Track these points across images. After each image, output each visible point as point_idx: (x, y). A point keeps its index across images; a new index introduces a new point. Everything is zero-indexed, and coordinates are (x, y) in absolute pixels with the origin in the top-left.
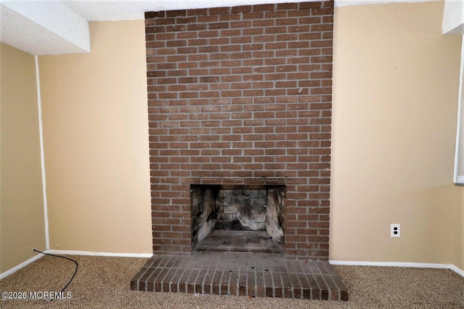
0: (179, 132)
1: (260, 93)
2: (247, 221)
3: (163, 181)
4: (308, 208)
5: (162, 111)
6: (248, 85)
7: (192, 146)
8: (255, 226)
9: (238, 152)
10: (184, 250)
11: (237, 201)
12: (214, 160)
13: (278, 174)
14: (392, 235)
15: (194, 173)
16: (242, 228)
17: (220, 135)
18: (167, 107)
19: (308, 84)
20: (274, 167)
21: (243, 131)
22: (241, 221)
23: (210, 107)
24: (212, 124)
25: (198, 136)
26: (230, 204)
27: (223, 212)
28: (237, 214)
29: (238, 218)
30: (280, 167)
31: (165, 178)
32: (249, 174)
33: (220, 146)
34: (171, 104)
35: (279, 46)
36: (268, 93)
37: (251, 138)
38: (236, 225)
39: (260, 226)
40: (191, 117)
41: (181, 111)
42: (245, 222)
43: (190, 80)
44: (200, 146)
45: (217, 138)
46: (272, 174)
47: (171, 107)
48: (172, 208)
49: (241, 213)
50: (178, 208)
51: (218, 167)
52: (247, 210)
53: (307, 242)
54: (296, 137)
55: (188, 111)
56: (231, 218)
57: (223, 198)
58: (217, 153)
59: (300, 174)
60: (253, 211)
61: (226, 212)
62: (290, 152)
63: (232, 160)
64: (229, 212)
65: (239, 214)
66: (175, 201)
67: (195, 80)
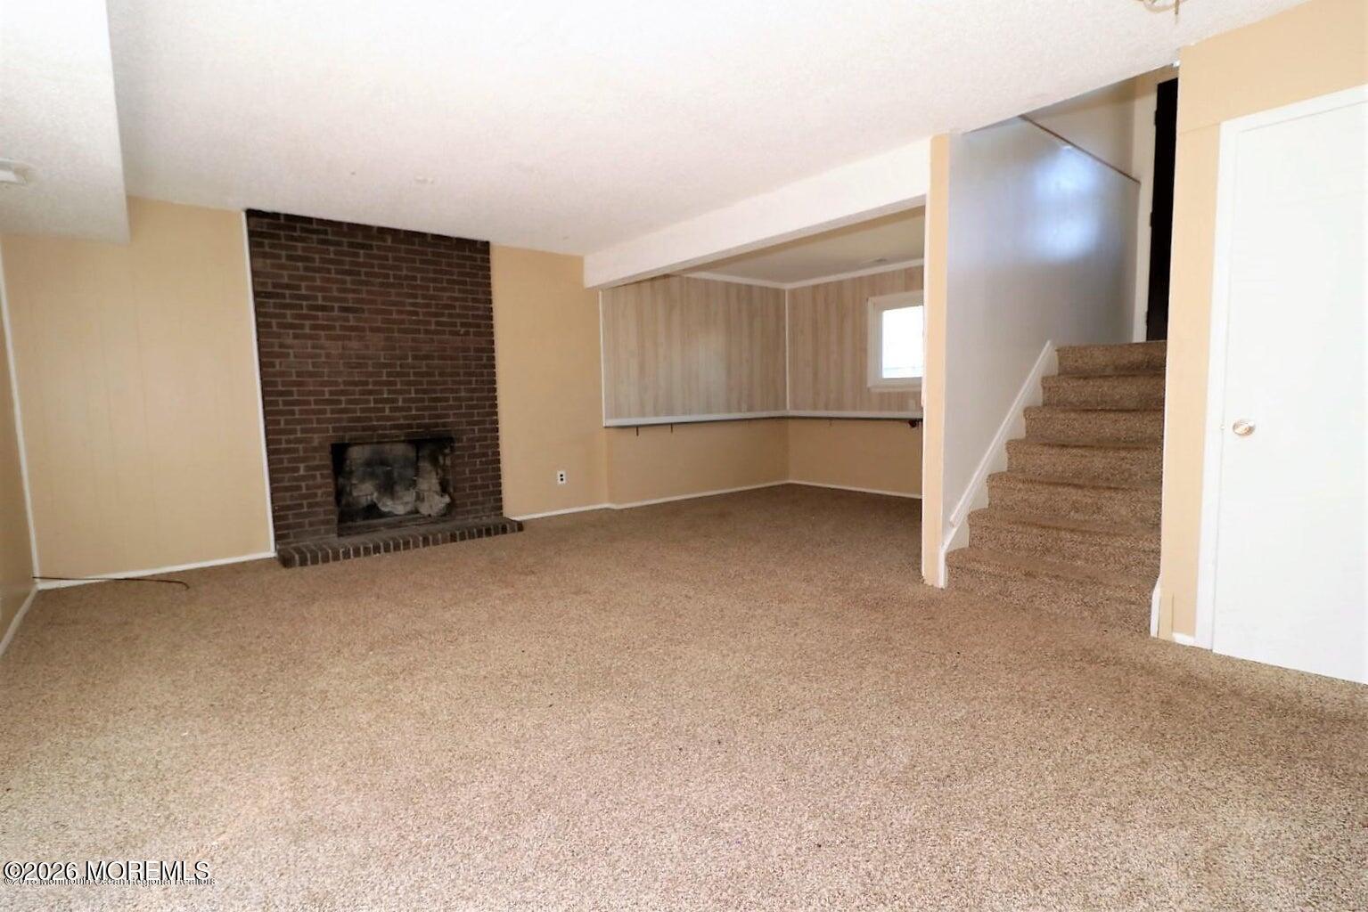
0: (311, 375)
1: (418, 331)
2: (389, 503)
3: (288, 442)
4: (478, 460)
5: (281, 346)
6: (402, 322)
7: (331, 393)
8: (400, 509)
9: (394, 401)
10: (327, 532)
11: (372, 475)
12: (363, 410)
13: (444, 425)
14: (560, 482)
15: (335, 429)
16: (382, 515)
17: (371, 380)
18: (289, 341)
19: (470, 325)
20: (439, 417)
21: (398, 374)
22: (380, 505)
23: (354, 344)
24: (359, 365)
25: (340, 380)
26: (362, 480)
27: (351, 494)
28: (372, 494)
29: (375, 500)
30: (447, 416)
31: (292, 437)
32: (410, 426)
33: (370, 393)
34: (296, 337)
35: (434, 280)
36: (427, 332)
37: (409, 383)
38: (372, 511)
39: (409, 508)
40: (328, 356)
41: (313, 347)
42: (387, 505)
43: (323, 308)
44: (342, 393)
45: (366, 383)
46: (437, 425)
47: (296, 341)
48: (303, 478)
49: (379, 492)
50: (314, 477)
51: (370, 419)
52: (388, 488)
53: (480, 498)
54: (460, 383)
55: (322, 348)
56: (364, 502)
57: (351, 472)
58: (367, 401)
59: (469, 423)
60: (398, 488)
61: (355, 494)
62: (456, 399)
63: (387, 410)
64: (361, 494)
65: (375, 495)
66: (308, 468)
67: (332, 309)
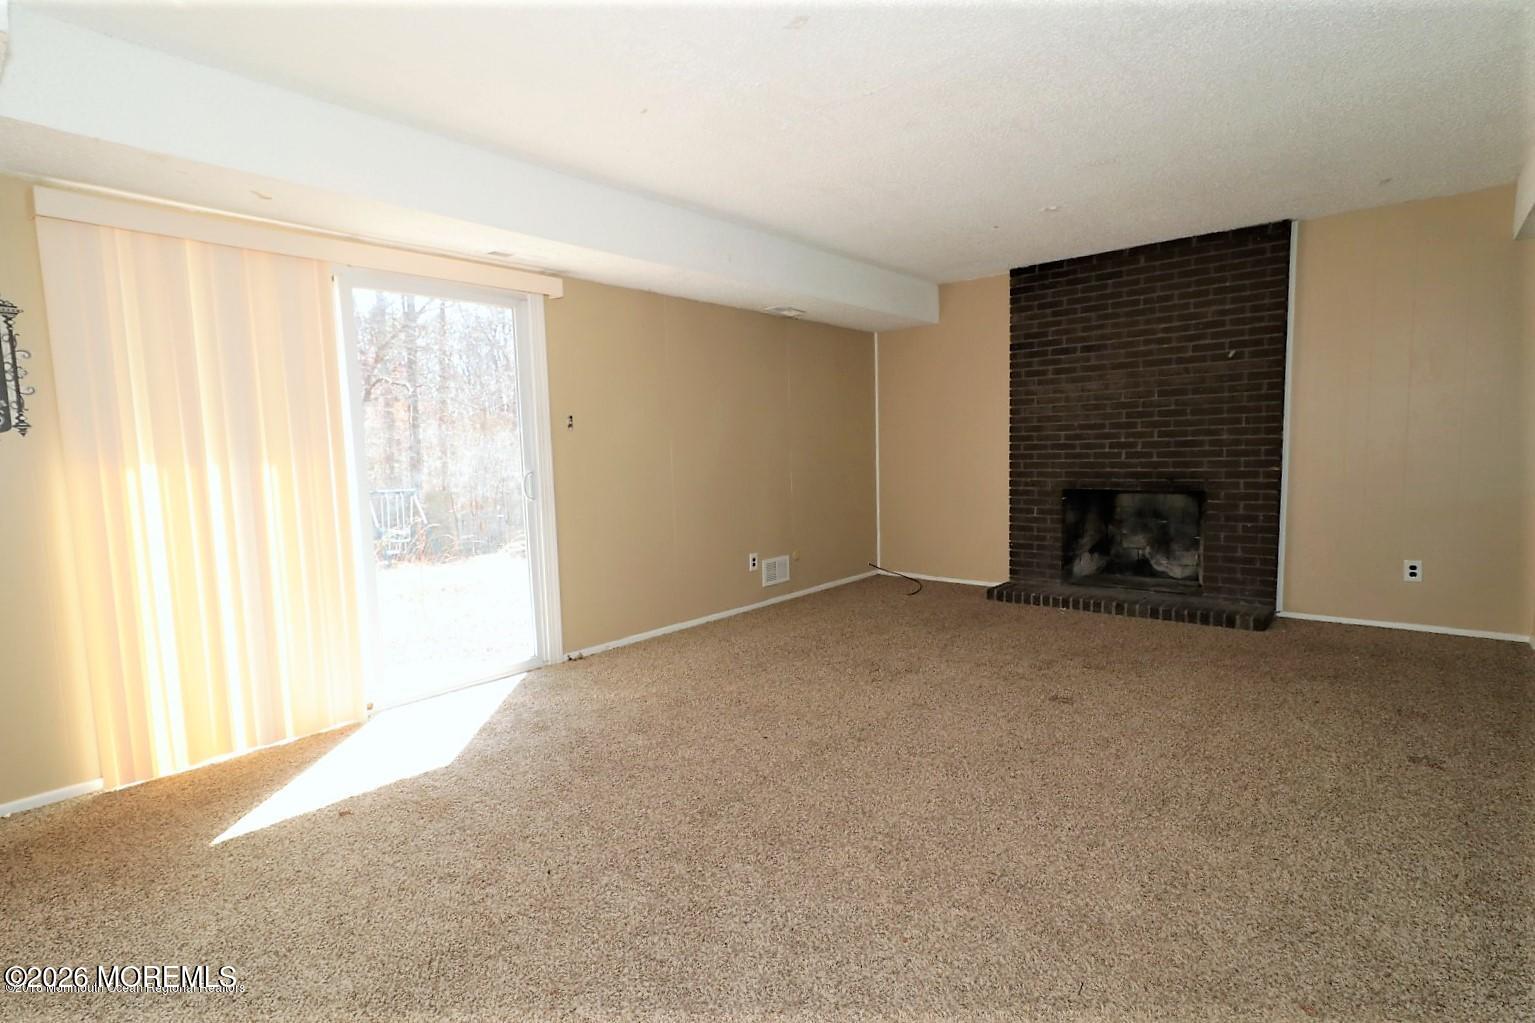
0: (1049, 419)
1: (1168, 362)
2: (1164, 562)
3: (1027, 484)
4: (1240, 525)
5: (1028, 393)
6: (1150, 353)
7: (1068, 437)
8: (1177, 572)
9: (1132, 445)
10: (1052, 577)
11: (1145, 528)
12: (1096, 456)
13: (1193, 475)
14: (1407, 577)
15: (1068, 474)
16: (1154, 574)
17: (1107, 422)
18: (1033, 388)
19: (1244, 344)
20: (1186, 465)
21: (1141, 415)
22: (1152, 562)
23: (1093, 385)
24: (1097, 407)
25: (1076, 424)
26: (1134, 532)
27: (1121, 543)
28: (1144, 549)
29: (1148, 556)
30: (1198, 464)
31: (1029, 480)
32: (1145, 475)
33: (1107, 436)
34: (1040, 383)
35: (1199, 294)
36: (1180, 361)
37: (1154, 425)
38: (1143, 567)
39: (1188, 572)
40: (1067, 399)
41: (1055, 392)
42: (1161, 564)
43: (1066, 351)
44: (1078, 437)
45: (1102, 426)
46: (1183, 475)
47: (1040, 387)
48: (1036, 520)
49: (1152, 547)
50: (1045, 520)
51: (1103, 465)
52: (1163, 543)
53: (1239, 576)
54: (1222, 422)
55: (1061, 392)
56: (1135, 555)
57: (1121, 522)
58: (1102, 446)
59: (1229, 475)
60: (1175, 546)
61: (1125, 545)
62: (1212, 443)
63: (1124, 456)
64: (1132, 546)
65: (1148, 550)
66: (1041, 512)
67: (1074, 350)
